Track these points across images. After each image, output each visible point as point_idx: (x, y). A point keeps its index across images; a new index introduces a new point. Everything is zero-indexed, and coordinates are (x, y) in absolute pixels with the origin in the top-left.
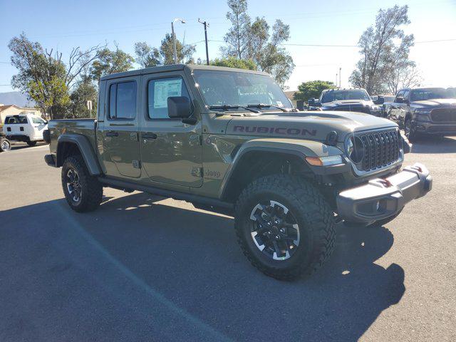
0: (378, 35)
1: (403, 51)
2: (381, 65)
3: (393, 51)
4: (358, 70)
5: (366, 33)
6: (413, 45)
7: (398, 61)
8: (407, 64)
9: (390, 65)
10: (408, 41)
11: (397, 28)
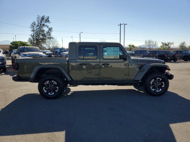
0: (38, 25)
1: (49, 33)
2: (41, 37)
3: (45, 32)
4: (31, 38)
5: (33, 23)
6: (52, 31)
7: (47, 36)
8: (51, 38)
9: (45, 37)
10: (50, 29)
11: (46, 24)
